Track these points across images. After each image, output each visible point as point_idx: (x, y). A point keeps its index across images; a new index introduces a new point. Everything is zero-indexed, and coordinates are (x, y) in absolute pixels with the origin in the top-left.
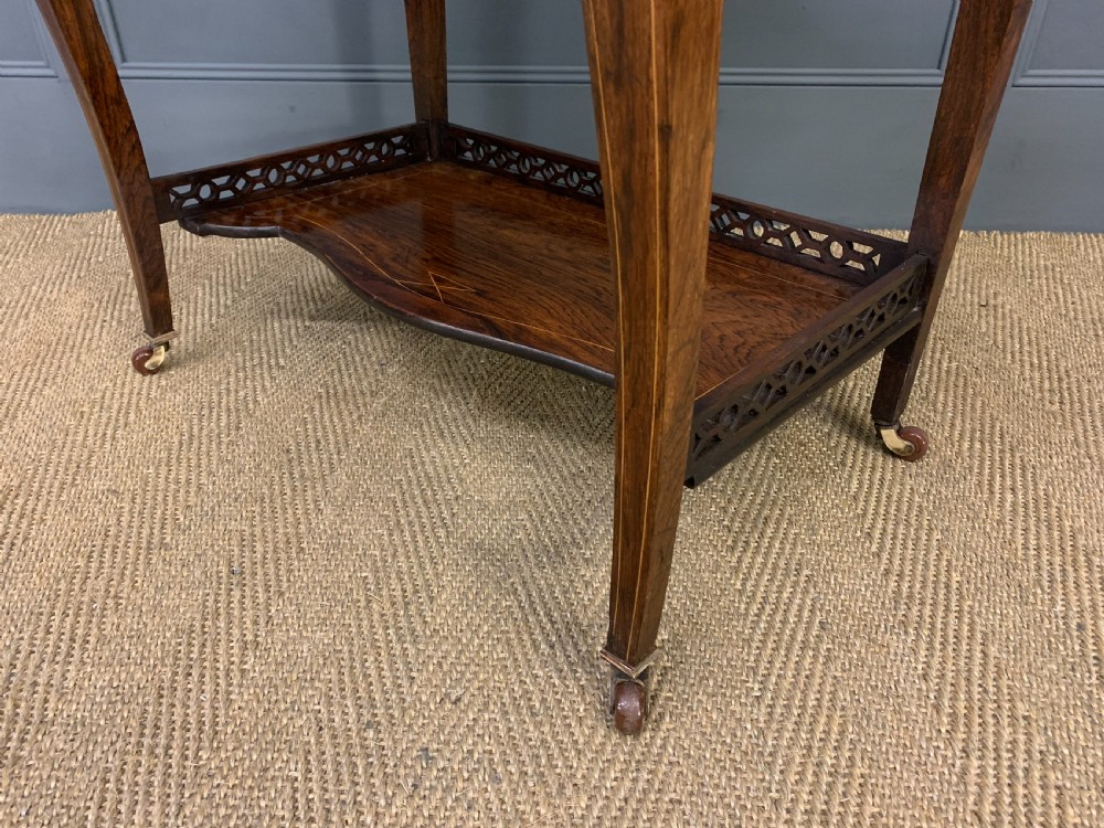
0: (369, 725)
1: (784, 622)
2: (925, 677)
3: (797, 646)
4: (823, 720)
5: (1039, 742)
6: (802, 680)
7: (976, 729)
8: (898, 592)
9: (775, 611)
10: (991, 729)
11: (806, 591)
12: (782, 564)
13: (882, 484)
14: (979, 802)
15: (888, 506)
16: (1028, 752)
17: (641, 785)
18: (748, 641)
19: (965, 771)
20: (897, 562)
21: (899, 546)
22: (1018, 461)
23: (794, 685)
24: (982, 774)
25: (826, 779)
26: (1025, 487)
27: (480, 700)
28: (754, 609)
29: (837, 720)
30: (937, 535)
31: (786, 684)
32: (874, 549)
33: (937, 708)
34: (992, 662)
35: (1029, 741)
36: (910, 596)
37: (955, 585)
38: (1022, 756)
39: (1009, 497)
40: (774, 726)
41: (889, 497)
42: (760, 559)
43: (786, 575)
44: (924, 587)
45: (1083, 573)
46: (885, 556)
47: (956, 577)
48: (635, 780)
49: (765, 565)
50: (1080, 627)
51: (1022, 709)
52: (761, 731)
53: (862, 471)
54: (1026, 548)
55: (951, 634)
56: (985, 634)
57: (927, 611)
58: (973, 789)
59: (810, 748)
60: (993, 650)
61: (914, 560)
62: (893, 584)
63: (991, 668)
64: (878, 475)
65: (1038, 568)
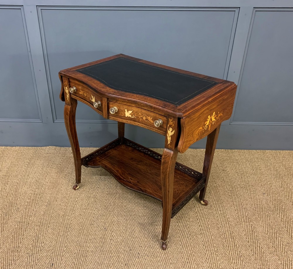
0: (130, 250)
1: (185, 234)
2: (203, 241)
3: (186, 237)
4: (189, 247)
5: (216, 249)
6: (187, 242)
7: (208, 248)
8: (201, 229)
9: (183, 232)
10: (210, 248)
11: (188, 229)
12: (185, 225)
13: (200, 210)
14: (207, 257)
15: (201, 214)
16: (214, 251)
17: (166, 256)
18: (179, 237)
19: (206, 253)
20: (201, 224)
21: (202, 221)
22: (222, 205)
23: (186, 243)
24: (208, 253)
25: (189, 255)
26: (222, 210)
27: (144, 246)
28: (181, 232)
29: (191, 247)
30: (208, 219)
31: (184, 243)
32: (198, 222)
33: (204, 245)
34: (212, 239)
35: (214, 249)
36: (202, 230)
37: (209, 227)
38: (213, 251)
39: (220, 212)
40: (183, 248)
41: (201, 213)
42: (181, 224)
43: (185, 227)
44: (205, 228)
45: (227, 225)
46: (200, 223)
47: (209, 226)
48: (165, 256)
49: (182, 225)
50: (225, 233)
51: (215, 245)
52: (181, 249)
53: (198, 208)
54: (220, 221)
55: (207, 235)
56: (212, 235)
57: (205, 232)
58: (207, 255)
59: (187, 251)
60: (212, 237)
61: (204, 223)
62: (200, 228)
63: (212, 240)
64: (200, 208)
65: (221, 224)
